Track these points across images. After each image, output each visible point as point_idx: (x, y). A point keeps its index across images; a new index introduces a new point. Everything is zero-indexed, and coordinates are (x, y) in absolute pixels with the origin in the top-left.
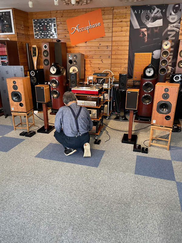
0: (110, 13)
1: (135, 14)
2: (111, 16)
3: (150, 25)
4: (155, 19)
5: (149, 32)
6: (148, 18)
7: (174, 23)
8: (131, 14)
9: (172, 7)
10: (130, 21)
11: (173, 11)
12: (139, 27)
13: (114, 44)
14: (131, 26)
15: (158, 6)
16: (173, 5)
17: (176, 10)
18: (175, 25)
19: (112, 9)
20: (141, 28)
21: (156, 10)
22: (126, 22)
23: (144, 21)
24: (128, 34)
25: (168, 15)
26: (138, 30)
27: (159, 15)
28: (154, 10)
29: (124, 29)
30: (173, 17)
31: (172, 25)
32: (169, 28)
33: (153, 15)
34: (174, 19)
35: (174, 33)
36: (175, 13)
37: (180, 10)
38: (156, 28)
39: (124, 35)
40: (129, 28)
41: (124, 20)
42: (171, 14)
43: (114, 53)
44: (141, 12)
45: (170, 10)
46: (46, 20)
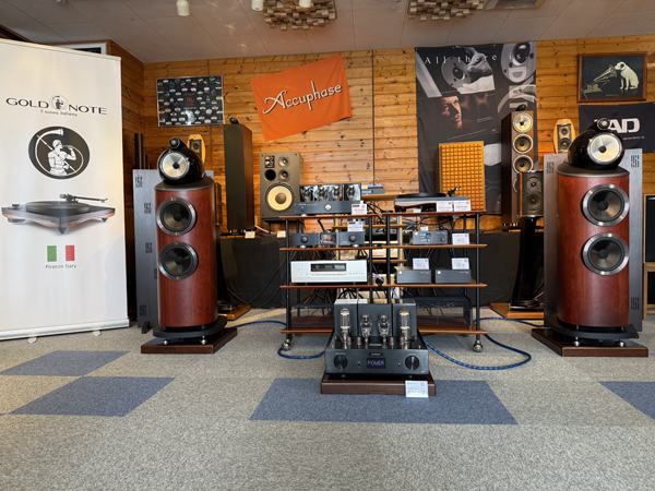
0: (366, 64)
1: (427, 65)
2: (367, 71)
3: (466, 88)
4: (475, 76)
5: (465, 104)
6: (459, 74)
7: (521, 83)
8: (416, 64)
9: (512, 50)
10: (417, 82)
11: (516, 58)
13: (379, 134)
14: (420, 91)
15: (480, 49)
16: (514, 45)
17: (523, 55)
18: (523, 87)
19: (370, 54)
20: (445, 95)
21: (477, 56)
22: (405, 83)
23: (450, 80)
24: (413, 109)
25: (504, 66)
26: (437, 100)
27: (485, 66)
28: (471, 56)
29: (403, 98)
30: (517, 71)
31: (517, 88)
32: (511, 94)
33: (469, 67)
34: (519, 74)
36: (520, 61)
37: (532, 56)
38: (481, 95)
39: (404, 111)
40: (414, 97)
41: (402, 79)
42: (511, 65)
43: (380, 155)
44: (441, 61)
45: (508, 57)
46: (195, 80)
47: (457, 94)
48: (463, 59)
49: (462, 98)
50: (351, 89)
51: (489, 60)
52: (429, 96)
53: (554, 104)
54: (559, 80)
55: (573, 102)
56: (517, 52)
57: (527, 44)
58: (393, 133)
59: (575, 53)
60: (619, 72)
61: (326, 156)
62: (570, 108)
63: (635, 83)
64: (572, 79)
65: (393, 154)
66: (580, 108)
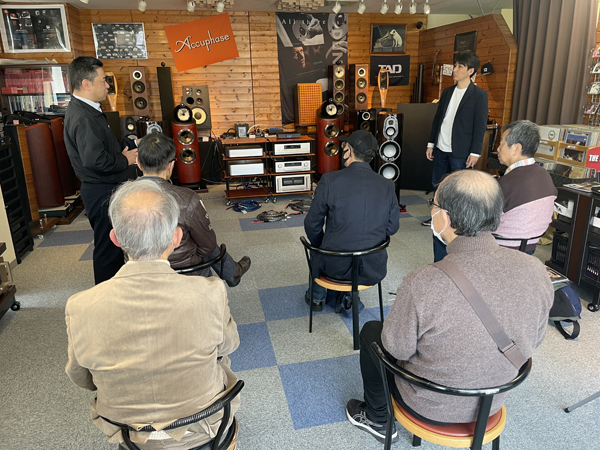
0: (244, 21)
1: (284, 24)
3: (307, 42)
5: (307, 52)
7: (339, 40)
8: (277, 23)
9: (334, 18)
10: (278, 35)
11: (336, 23)
13: (255, 70)
14: (280, 42)
16: (335, 15)
19: (247, 14)
20: (295, 46)
21: (314, 20)
22: (270, 36)
25: (330, 28)
26: (290, 49)
27: (318, 28)
28: (310, 21)
29: (269, 46)
30: (337, 32)
31: (337, 43)
32: (334, 47)
33: (309, 28)
34: (337, 34)
36: (339, 26)
37: (345, 22)
38: (316, 46)
39: (270, 55)
41: (268, 33)
42: (334, 28)
43: (256, 84)
44: (292, 22)
45: (332, 22)
46: (124, 26)
48: (306, 22)
49: (305, 48)
50: (237, 39)
51: (321, 23)
52: (286, 46)
53: (357, 54)
54: (360, 39)
55: (367, 54)
56: (337, 19)
57: (343, 14)
58: (264, 69)
59: (369, 22)
60: (392, 35)
61: (221, 84)
62: (366, 57)
63: (400, 43)
64: (366, 39)
65: (265, 83)
66: (372, 58)
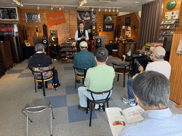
1: (79, 14)
2: (68, 14)
3: (85, 19)
4: (87, 17)
5: (85, 22)
6: (84, 16)
8: (77, 14)
9: (93, 12)
10: (77, 17)
12: (81, 20)
15: (88, 12)
17: (95, 13)
18: (95, 19)
21: (87, 13)
23: (83, 17)
24: (77, 22)
25: (92, 15)
26: (80, 20)
27: (88, 15)
28: (86, 13)
29: (75, 20)
32: (93, 20)
35: (95, 23)
36: (94, 15)
38: (88, 20)
39: (75, 22)
40: (77, 20)
41: (74, 16)
43: (71, 30)
44: (81, 13)
47: (84, 20)
49: (85, 20)
50: (65, 18)
51: (89, 14)
52: (79, 20)
54: (100, 18)
55: (102, 22)
57: (95, 11)
59: (103, 14)
60: (109, 18)
63: (111, 20)
64: (102, 18)
65: (73, 30)
66: (103, 24)
